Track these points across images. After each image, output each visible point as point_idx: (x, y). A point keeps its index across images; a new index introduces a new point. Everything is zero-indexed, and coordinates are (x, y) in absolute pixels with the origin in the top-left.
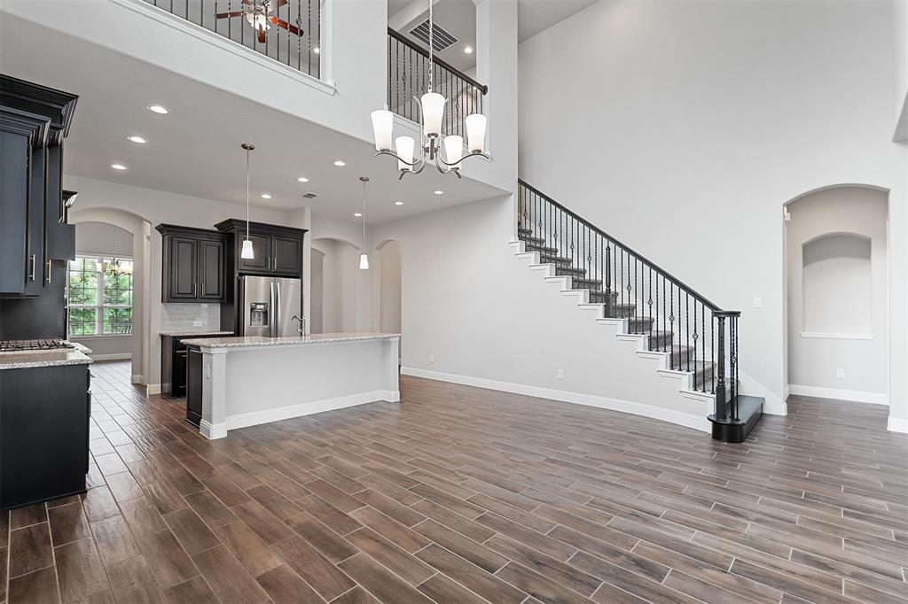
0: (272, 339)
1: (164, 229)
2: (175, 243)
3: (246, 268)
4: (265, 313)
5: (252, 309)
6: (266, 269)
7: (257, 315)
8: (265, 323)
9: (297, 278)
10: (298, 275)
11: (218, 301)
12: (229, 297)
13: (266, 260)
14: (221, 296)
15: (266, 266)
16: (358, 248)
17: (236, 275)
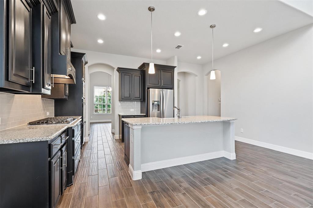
0: (162, 119)
1: (120, 70)
2: (123, 76)
3: (151, 85)
4: (158, 105)
5: (153, 104)
6: (158, 85)
7: (155, 106)
8: (158, 110)
9: (172, 89)
10: (172, 88)
11: (139, 100)
12: (144, 99)
13: (159, 81)
14: (140, 98)
15: (159, 83)
16: (196, 76)
17: (146, 89)
